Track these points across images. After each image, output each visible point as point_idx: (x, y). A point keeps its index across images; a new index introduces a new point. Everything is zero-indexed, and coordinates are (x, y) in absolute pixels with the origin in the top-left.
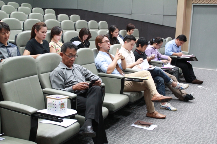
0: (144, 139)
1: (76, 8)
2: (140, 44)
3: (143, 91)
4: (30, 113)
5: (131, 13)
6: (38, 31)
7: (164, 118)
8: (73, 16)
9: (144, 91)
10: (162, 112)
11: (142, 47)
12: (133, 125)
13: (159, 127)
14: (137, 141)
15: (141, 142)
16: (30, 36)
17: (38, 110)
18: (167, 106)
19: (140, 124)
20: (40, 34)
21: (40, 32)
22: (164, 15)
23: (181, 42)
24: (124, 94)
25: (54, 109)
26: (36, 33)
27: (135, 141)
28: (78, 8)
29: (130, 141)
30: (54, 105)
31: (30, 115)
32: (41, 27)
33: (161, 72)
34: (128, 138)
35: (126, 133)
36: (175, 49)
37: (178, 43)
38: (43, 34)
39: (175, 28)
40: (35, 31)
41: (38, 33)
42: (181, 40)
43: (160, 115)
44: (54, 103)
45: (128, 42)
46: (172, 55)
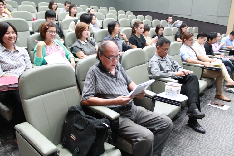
0: (222, 117)
1: (147, 11)
2: (210, 39)
3: (215, 78)
4: (151, 96)
5: (190, 14)
6: (137, 27)
7: (229, 101)
8: (148, 17)
9: (217, 78)
10: (228, 95)
12: (209, 104)
13: (231, 107)
14: (217, 118)
15: (221, 120)
16: (131, 32)
17: (157, 94)
18: (231, 90)
19: (215, 104)
20: (139, 30)
21: (139, 28)
22: (218, 16)
24: (202, 80)
25: (172, 94)
26: (136, 29)
27: (216, 118)
28: (149, 11)
29: (211, 118)
30: (172, 91)
31: (151, 98)
32: (139, 24)
33: (229, 62)
34: (209, 116)
35: (206, 111)
37: (231, 37)
38: (141, 29)
39: (226, 27)
40: (135, 28)
41: (137, 29)
43: (226, 98)
44: (172, 89)
45: (202, 38)
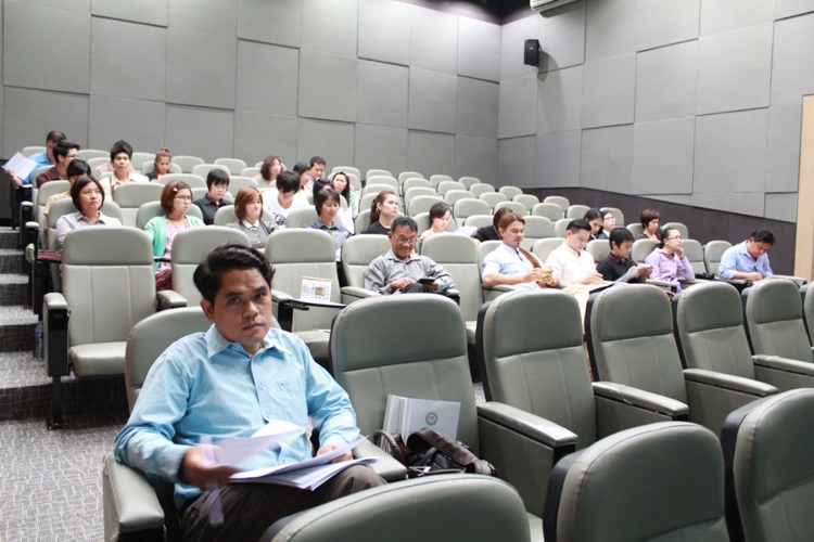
11: (619, 246)
23: (760, 243)
36: (746, 264)
42: (759, 241)
46: (733, 278)
